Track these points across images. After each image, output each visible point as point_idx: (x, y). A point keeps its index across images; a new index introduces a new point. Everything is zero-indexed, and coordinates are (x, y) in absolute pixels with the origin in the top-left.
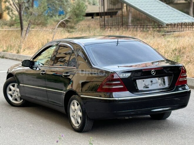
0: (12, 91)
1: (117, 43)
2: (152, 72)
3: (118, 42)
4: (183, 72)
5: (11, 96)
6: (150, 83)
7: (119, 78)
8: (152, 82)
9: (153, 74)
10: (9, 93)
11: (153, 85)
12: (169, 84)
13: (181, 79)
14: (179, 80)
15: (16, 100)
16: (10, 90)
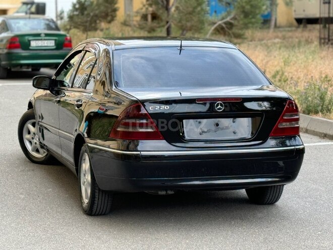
0: (32, 133)
1: (179, 48)
2: (218, 105)
3: (181, 46)
4: (289, 111)
5: (30, 142)
6: (214, 128)
7: (146, 112)
8: (217, 125)
9: (220, 109)
10: (26, 136)
11: (219, 132)
12: (252, 133)
13: (285, 125)
14: (279, 127)
15: (37, 151)
16: (29, 133)
